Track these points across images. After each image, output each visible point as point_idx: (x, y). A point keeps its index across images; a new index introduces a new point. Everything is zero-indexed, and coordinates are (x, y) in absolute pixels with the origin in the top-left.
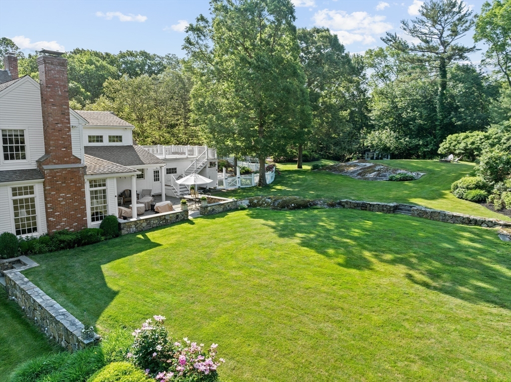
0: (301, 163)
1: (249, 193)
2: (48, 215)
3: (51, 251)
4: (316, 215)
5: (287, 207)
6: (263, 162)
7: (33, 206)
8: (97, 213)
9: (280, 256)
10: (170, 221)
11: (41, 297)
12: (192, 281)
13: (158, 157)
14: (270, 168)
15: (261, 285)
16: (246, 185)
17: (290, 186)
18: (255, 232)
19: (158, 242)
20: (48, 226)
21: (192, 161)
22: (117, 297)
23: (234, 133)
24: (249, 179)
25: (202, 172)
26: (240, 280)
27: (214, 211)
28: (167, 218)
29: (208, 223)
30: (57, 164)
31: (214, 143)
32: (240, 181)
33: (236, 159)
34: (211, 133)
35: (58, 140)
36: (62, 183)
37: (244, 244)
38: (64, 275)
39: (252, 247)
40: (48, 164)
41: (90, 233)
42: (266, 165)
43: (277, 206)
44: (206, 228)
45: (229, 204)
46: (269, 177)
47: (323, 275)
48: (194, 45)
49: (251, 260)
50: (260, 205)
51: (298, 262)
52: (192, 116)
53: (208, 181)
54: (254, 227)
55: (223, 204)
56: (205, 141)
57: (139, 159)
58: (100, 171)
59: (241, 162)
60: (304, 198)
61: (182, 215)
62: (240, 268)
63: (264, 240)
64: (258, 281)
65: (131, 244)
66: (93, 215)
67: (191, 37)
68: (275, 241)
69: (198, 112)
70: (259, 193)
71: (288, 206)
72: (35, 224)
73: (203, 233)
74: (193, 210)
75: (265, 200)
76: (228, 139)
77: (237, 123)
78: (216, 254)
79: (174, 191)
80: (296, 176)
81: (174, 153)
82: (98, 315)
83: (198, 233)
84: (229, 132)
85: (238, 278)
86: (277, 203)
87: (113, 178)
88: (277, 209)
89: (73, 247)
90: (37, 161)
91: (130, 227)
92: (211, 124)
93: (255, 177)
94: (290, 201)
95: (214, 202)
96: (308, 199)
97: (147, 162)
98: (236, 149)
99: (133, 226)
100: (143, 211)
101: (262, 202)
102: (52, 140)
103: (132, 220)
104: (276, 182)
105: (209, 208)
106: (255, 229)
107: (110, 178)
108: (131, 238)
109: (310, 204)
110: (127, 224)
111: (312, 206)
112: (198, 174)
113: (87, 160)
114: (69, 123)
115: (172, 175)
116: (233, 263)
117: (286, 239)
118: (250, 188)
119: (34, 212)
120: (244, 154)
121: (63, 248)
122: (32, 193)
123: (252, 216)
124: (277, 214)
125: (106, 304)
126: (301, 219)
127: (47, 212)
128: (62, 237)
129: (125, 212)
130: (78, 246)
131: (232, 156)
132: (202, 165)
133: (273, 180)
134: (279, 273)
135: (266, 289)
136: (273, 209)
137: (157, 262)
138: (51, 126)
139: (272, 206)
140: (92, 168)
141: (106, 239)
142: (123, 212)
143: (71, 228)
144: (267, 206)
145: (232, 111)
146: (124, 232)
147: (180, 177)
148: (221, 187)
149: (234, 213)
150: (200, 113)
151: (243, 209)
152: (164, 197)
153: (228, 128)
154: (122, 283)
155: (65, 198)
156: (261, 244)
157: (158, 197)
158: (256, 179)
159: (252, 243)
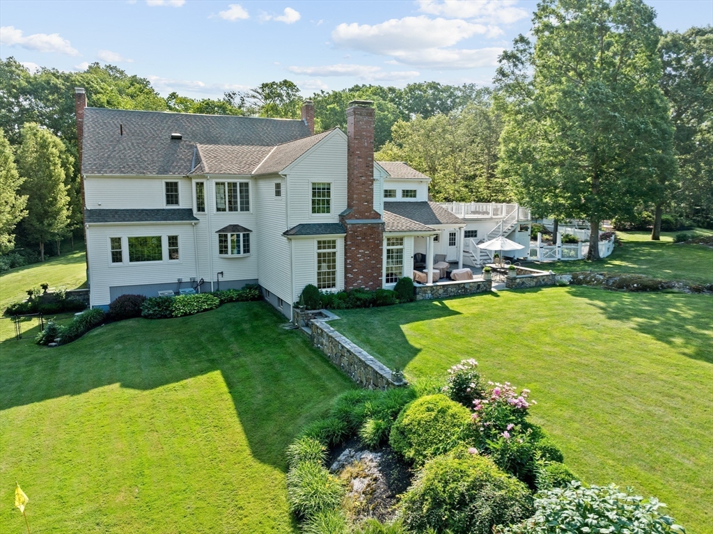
0: (658, 232)
1: (573, 268)
2: (347, 271)
3: (347, 308)
4: (668, 300)
5: (627, 288)
6: (596, 228)
7: (334, 261)
8: (392, 274)
9: (609, 339)
10: (470, 290)
11: (349, 344)
12: (498, 350)
13: (458, 216)
14: (606, 236)
15: (580, 363)
16: (570, 257)
17: (634, 263)
18: (578, 311)
19: (458, 310)
20: (346, 283)
21: (497, 223)
22: (420, 353)
23: (556, 188)
24: (574, 249)
25: (510, 236)
26: (554, 356)
27: (524, 285)
28: (466, 287)
29: (516, 297)
30: (358, 219)
31: (527, 199)
32: (560, 251)
33: (556, 222)
34: (525, 186)
35: (361, 194)
36: (363, 239)
37: (561, 323)
38: (366, 329)
39: (572, 326)
40: (350, 219)
41: (385, 294)
42: (601, 233)
43: (612, 286)
44: (514, 302)
45: (544, 278)
46: (604, 248)
47: (665, 364)
48: (508, 76)
49: (570, 339)
50: (588, 283)
51: (632, 347)
52: (502, 166)
53: (518, 247)
54: (577, 306)
55: (536, 277)
56: (515, 198)
57: (436, 217)
58: (399, 228)
59: (564, 228)
60: (654, 277)
61: (485, 286)
62: (555, 345)
63: (589, 321)
64: (577, 359)
65: (428, 310)
66: (387, 275)
67: (505, 67)
68: (603, 323)
69: (509, 160)
70: (586, 267)
71: (628, 286)
72: (334, 279)
73: (510, 306)
74: (497, 282)
75: (595, 276)
76: (547, 195)
77: (562, 173)
78: (526, 328)
79: (473, 258)
80: (647, 249)
81: (473, 213)
82: (404, 366)
83: (504, 305)
84: (549, 186)
85: (552, 354)
86: (612, 281)
87: (411, 236)
88: (611, 289)
89: (368, 307)
90: (339, 215)
91: (425, 292)
92: (526, 176)
93: (583, 248)
94: (632, 280)
95: (524, 274)
96: (660, 280)
97: (445, 221)
98: (557, 208)
99: (429, 292)
100: (438, 278)
101: (591, 278)
102: (356, 194)
103: (428, 285)
104: (613, 256)
105: (518, 281)
106: (577, 309)
107: (408, 236)
108: (426, 304)
109: (662, 286)
110: (423, 289)
111: (665, 288)
112: (506, 238)
113: (386, 217)
114: (373, 176)
115: (471, 239)
116: (547, 339)
117: (619, 322)
118: (574, 261)
119: (334, 267)
120: (569, 215)
121: (358, 307)
122: (334, 247)
123: (574, 294)
124: (611, 294)
125: (411, 358)
126: (645, 303)
127: (346, 268)
128: (358, 295)
129: (419, 276)
130: (373, 306)
131: (552, 217)
132: (510, 228)
133: (610, 253)
134: (605, 355)
135: (586, 368)
136: (605, 288)
137: (458, 329)
138: (355, 180)
139: (604, 284)
140: (390, 225)
141: (400, 303)
142: (417, 276)
143: (366, 287)
144: (597, 284)
145: (556, 157)
146: (419, 297)
147: (481, 242)
148: (534, 258)
149: (550, 289)
150: (511, 162)
151: (563, 285)
152: (461, 264)
153: (548, 180)
154: (423, 342)
155: (364, 255)
156: (585, 325)
157: (455, 264)
158: (584, 250)
159: (572, 322)
